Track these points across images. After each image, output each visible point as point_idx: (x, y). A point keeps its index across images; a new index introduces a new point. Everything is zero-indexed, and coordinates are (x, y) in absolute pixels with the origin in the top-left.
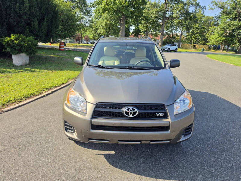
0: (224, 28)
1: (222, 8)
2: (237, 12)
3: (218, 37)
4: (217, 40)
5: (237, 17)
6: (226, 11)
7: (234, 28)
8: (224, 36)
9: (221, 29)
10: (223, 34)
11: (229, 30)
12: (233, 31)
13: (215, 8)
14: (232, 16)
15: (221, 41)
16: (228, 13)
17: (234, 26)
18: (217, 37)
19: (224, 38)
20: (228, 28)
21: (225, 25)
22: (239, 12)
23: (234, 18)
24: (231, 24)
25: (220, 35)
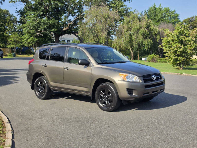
0: (34, 27)
1: (25, 2)
2: (44, 8)
3: (30, 38)
4: (29, 41)
5: (45, 14)
6: (31, 6)
7: (45, 26)
8: (36, 36)
9: (32, 28)
10: (34, 34)
11: (41, 29)
12: (45, 29)
13: (17, 1)
14: (40, 13)
15: (34, 43)
16: (34, 9)
17: (45, 24)
18: (27, 37)
19: (36, 39)
20: (39, 27)
21: (35, 23)
22: (46, 9)
23: (42, 15)
24: (41, 22)
25: (30, 35)
